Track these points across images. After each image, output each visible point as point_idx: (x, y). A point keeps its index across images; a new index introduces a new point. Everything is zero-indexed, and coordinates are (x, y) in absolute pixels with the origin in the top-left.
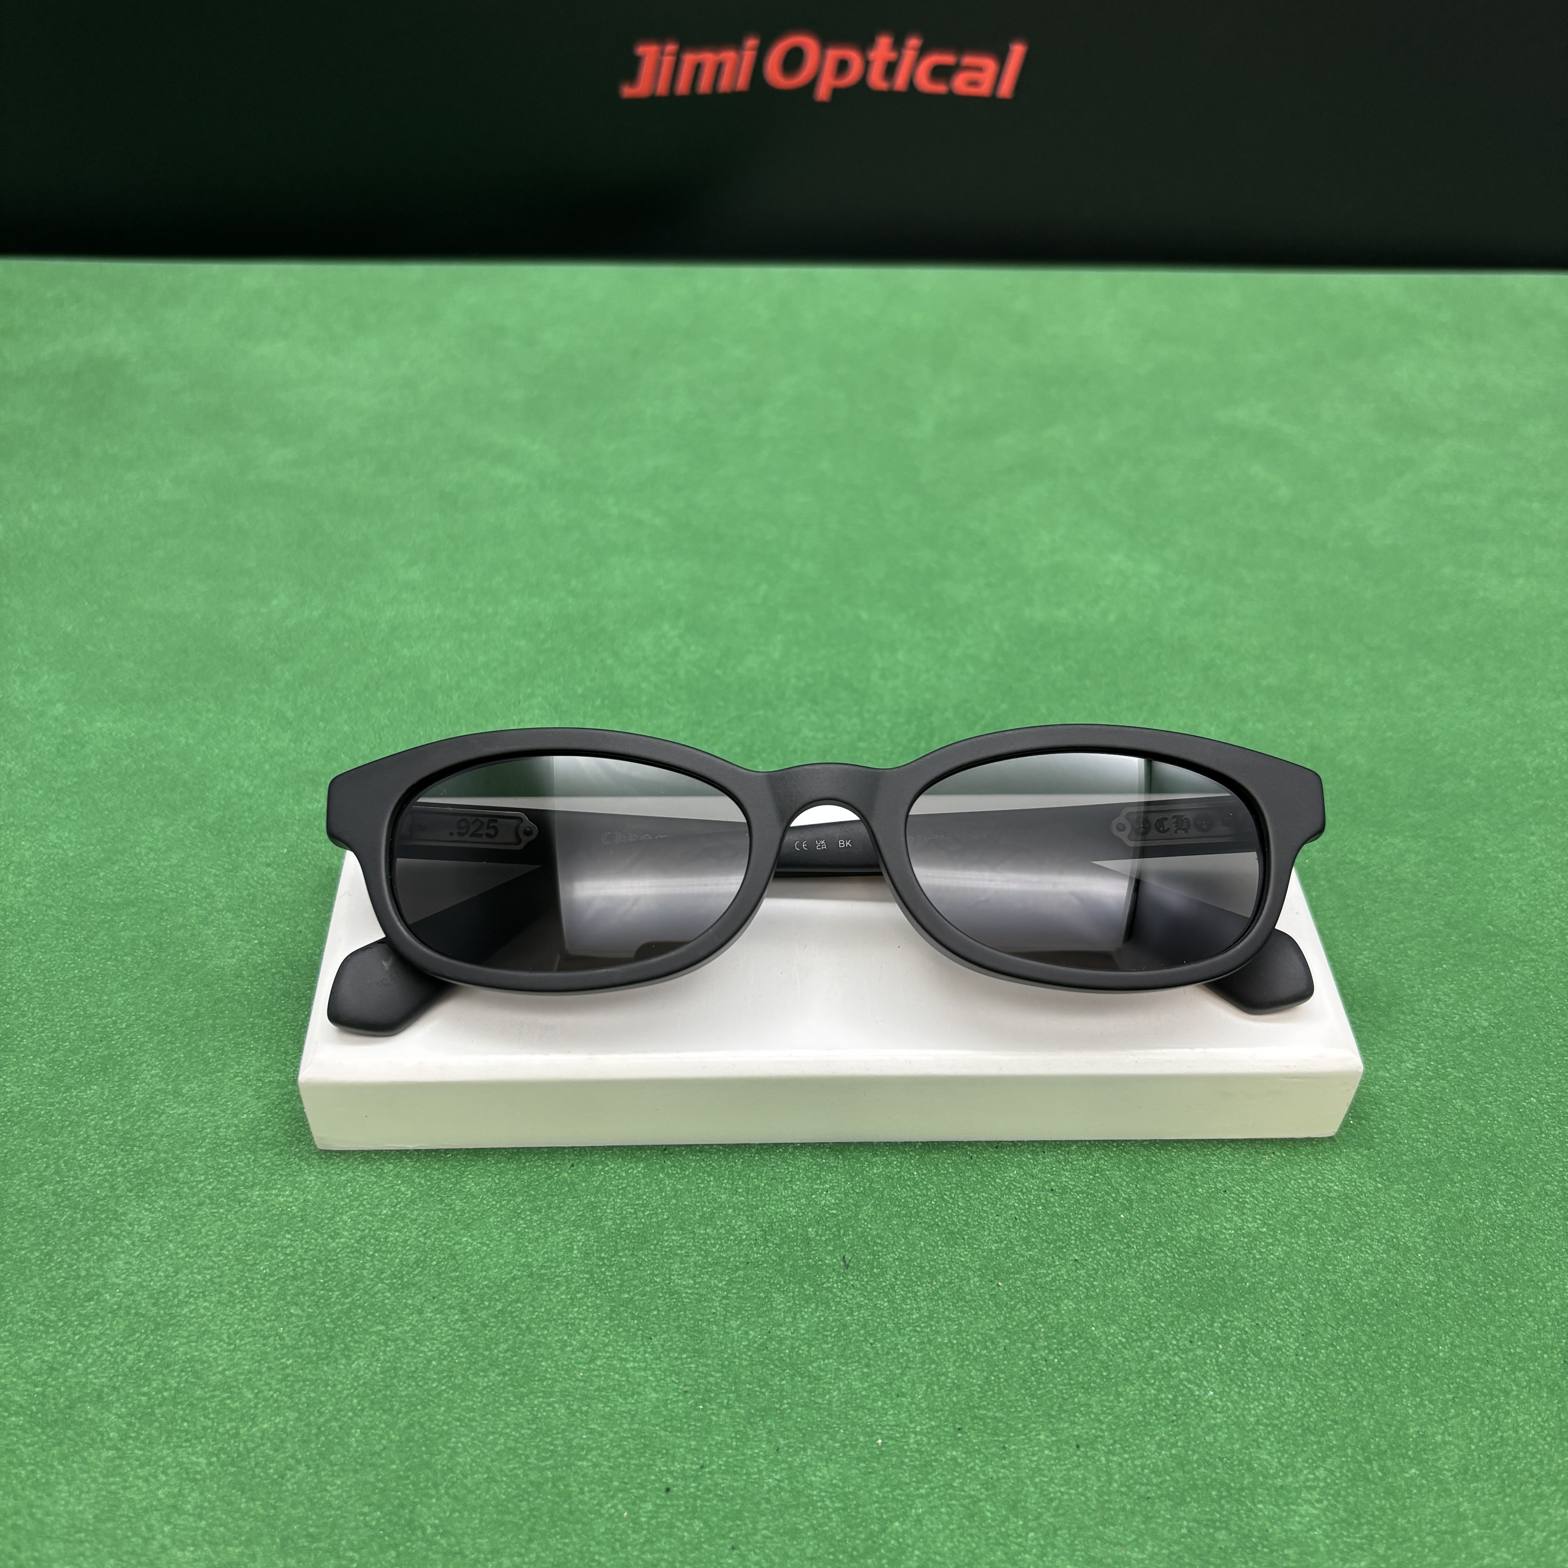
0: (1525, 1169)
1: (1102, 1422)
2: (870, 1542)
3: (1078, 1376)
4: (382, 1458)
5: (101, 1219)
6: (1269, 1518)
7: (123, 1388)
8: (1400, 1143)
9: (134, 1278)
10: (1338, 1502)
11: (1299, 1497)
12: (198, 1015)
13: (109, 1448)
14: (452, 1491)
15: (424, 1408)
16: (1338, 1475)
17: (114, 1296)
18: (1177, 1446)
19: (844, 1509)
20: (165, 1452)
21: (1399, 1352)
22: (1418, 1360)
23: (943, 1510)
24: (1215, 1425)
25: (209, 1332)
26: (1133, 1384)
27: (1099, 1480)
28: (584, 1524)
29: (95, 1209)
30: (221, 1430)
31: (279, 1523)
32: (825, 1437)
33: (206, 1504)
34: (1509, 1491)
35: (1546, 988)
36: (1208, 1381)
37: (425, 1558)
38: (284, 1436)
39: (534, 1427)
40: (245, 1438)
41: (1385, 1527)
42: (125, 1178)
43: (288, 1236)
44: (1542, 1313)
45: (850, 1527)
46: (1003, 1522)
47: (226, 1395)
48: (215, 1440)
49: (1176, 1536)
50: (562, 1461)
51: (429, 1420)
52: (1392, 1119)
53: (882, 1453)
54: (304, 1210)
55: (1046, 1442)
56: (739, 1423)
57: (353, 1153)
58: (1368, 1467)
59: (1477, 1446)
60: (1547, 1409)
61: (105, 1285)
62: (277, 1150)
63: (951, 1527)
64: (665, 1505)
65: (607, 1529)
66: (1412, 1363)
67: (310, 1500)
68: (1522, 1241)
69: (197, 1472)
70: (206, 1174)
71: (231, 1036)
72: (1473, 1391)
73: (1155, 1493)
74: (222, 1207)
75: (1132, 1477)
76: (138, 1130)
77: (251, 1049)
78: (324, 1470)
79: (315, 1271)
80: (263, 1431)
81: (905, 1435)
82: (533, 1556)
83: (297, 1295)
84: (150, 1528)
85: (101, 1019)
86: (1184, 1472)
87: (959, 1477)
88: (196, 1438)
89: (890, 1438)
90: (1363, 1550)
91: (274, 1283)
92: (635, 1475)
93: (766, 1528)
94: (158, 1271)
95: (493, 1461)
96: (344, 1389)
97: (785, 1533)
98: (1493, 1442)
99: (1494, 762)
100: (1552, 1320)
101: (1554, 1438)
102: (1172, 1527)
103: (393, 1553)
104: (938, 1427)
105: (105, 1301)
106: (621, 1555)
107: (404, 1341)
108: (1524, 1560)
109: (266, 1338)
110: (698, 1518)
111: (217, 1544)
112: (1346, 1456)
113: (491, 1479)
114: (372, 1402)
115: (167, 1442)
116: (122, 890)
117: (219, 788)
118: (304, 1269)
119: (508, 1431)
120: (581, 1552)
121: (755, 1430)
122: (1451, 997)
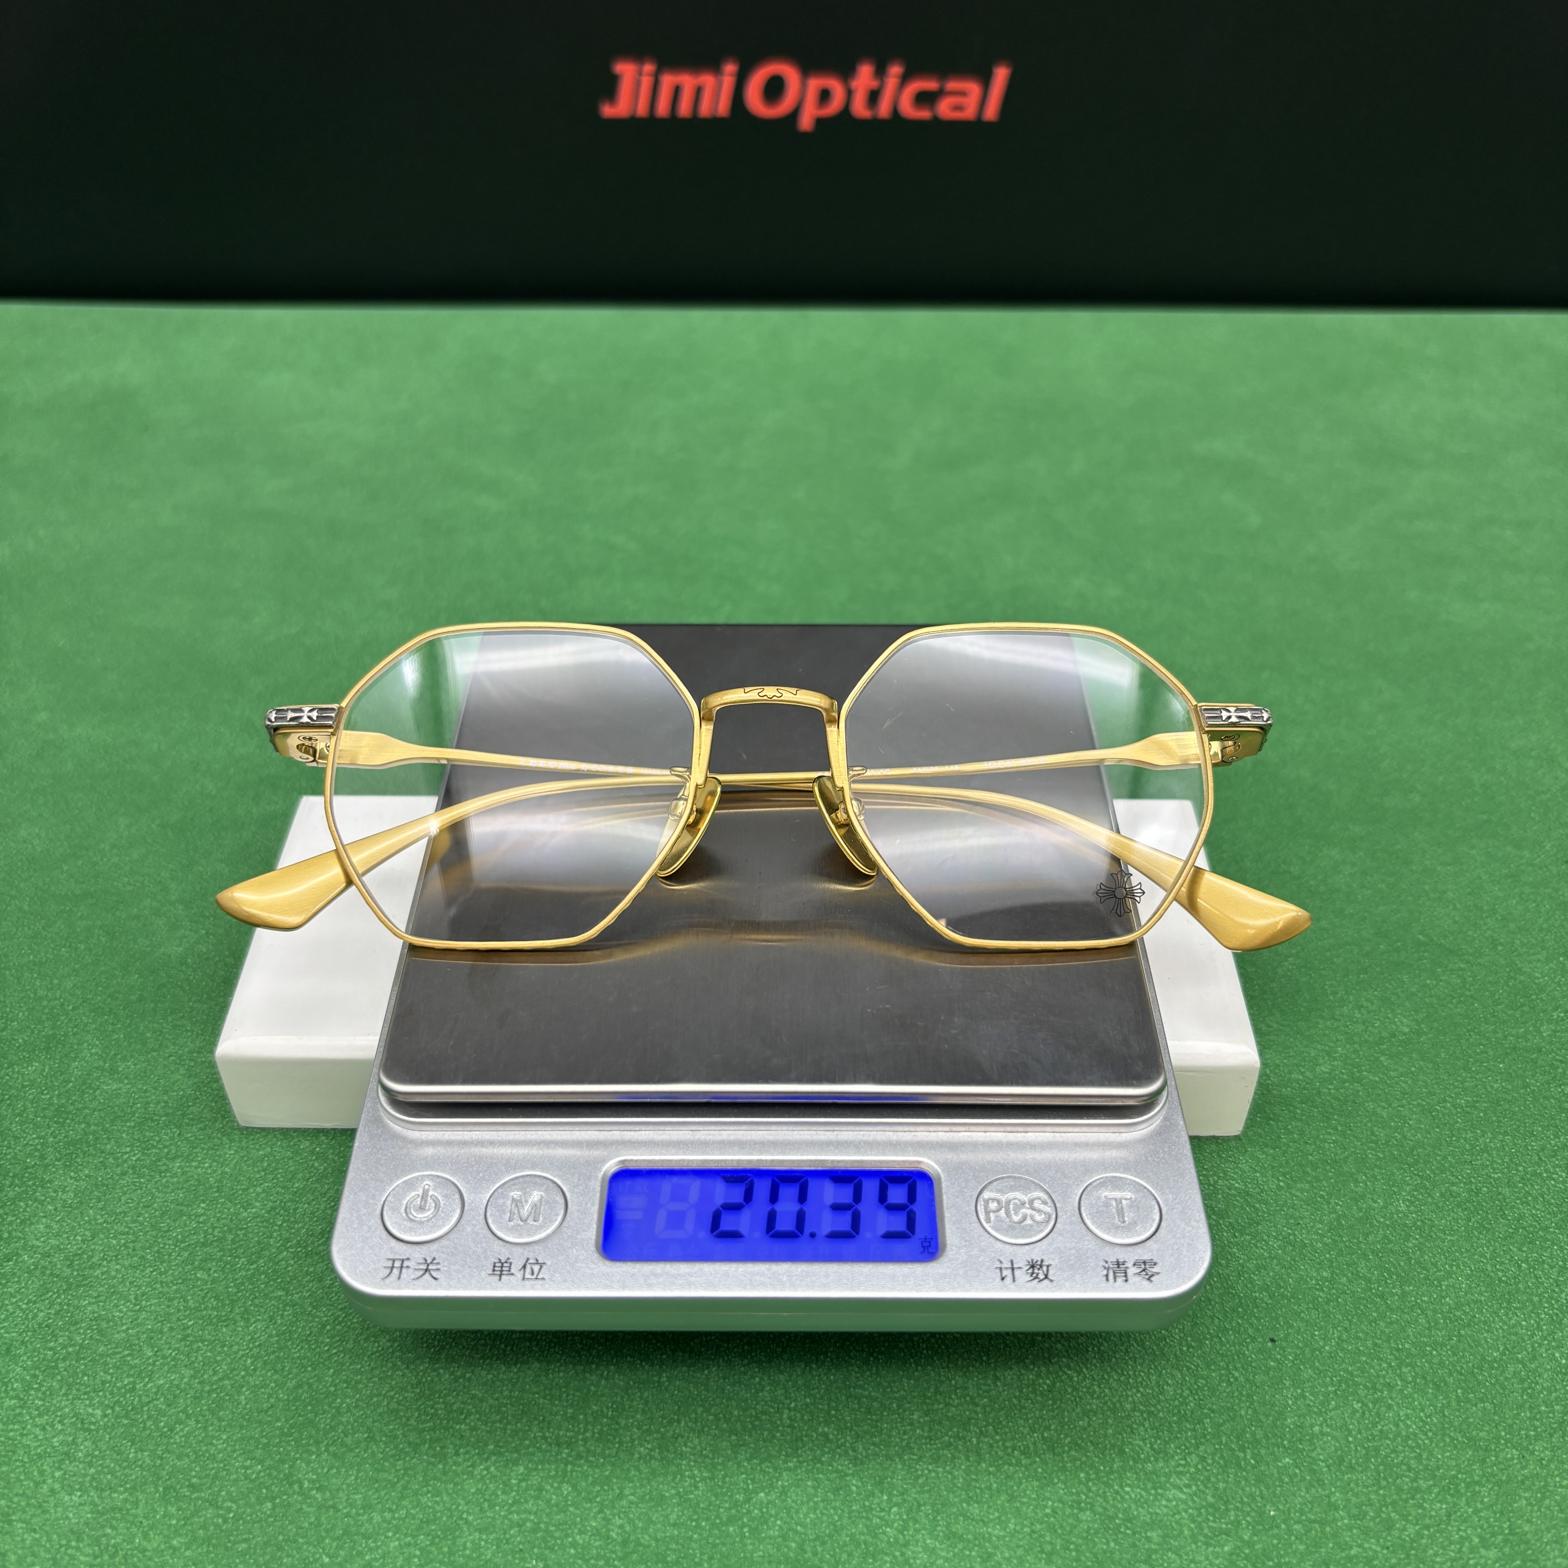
0: (1432, 1171)
1: (977, 1405)
2: (733, 1511)
3: (957, 1360)
4: (269, 1416)
5: (28, 1186)
6: (1136, 1502)
7: (31, 1343)
8: (1307, 1143)
9: (53, 1242)
10: (1206, 1487)
11: (1168, 1481)
12: (141, 999)
13: (12, 1398)
14: (331, 1449)
15: (314, 1369)
16: (1210, 1461)
17: (32, 1257)
18: (1050, 1430)
19: (712, 1479)
20: (63, 1403)
21: (1284, 1344)
22: (1303, 1353)
23: (809, 1483)
24: (1090, 1411)
25: (118, 1293)
26: (1011, 1369)
27: (968, 1459)
28: (456, 1484)
29: (23, 1177)
30: (118, 1385)
31: (165, 1473)
32: (701, 1409)
33: (97, 1453)
34: (1384, 1483)
35: (1472, 997)
36: (1087, 1368)
37: (301, 1509)
38: (178, 1392)
39: (418, 1390)
40: (141, 1393)
41: (1253, 1514)
42: (55, 1149)
43: (202, 1205)
44: (1435, 1311)
45: (716, 1496)
46: (867, 1497)
47: (126, 1352)
48: (112, 1393)
49: (1040, 1515)
50: (441, 1424)
51: (317, 1381)
52: (1300, 1120)
53: (754, 1427)
54: (220, 1181)
55: (919, 1422)
56: (616, 1394)
57: (274, 1129)
58: (1241, 1455)
59: (1355, 1438)
60: (1431, 1405)
61: (24, 1248)
62: (202, 1125)
63: (816, 1499)
64: (536, 1469)
65: (477, 1489)
66: (1297, 1355)
67: (196, 1454)
68: (1422, 1240)
69: (91, 1423)
70: (132, 1146)
71: (170, 1019)
72: (1356, 1384)
73: (1023, 1473)
74: (143, 1178)
75: (1001, 1458)
76: (72, 1104)
77: (187, 1031)
78: (212, 1425)
79: (224, 1238)
80: (159, 1387)
81: (778, 1411)
82: (403, 1512)
83: (205, 1261)
84: (42, 1473)
85: (49, 1001)
86: (1054, 1454)
87: (829, 1453)
88: (94, 1391)
89: (763, 1413)
90: (1228, 1535)
91: (185, 1249)
92: (510, 1439)
93: (632, 1494)
94: (76, 1236)
95: (374, 1421)
96: (239, 1350)
97: (651, 1500)
98: (1372, 1434)
99: (1441, 778)
100: (1445, 1318)
101: (1435, 1434)
102: (1036, 1507)
103: (269, 1505)
104: (811, 1404)
105: (24, 1262)
106: (488, 1514)
107: (301, 1306)
108: (1394, 1552)
109: (171, 1300)
110: (567, 1483)
111: (102, 1490)
112: (1220, 1443)
113: (371, 1439)
114: (265, 1363)
115: (66, 1394)
116: (83, 883)
117: (184, 790)
118: (215, 1236)
119: (392, 1393)
120: (449, 1510)
121: (632, 1400)
122: (1373, 1004)
